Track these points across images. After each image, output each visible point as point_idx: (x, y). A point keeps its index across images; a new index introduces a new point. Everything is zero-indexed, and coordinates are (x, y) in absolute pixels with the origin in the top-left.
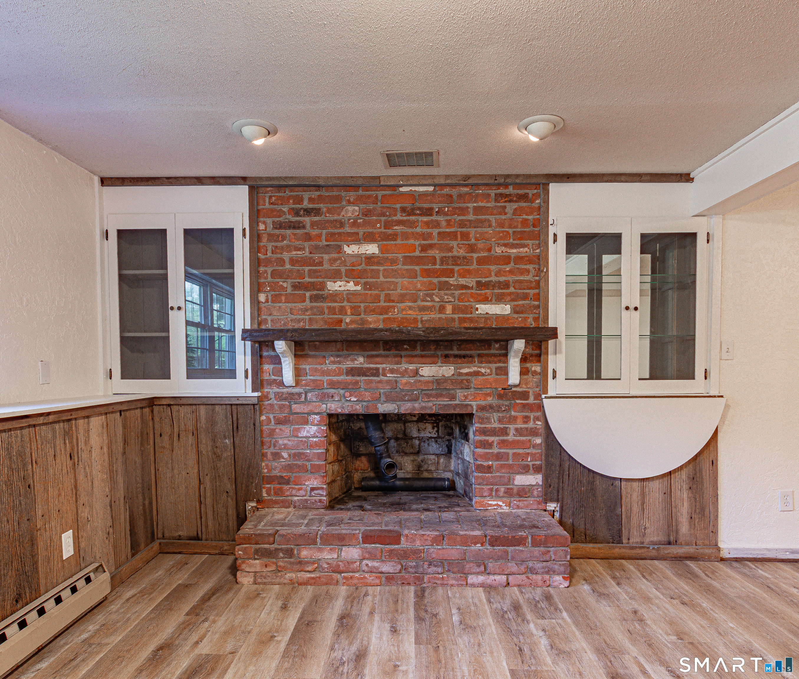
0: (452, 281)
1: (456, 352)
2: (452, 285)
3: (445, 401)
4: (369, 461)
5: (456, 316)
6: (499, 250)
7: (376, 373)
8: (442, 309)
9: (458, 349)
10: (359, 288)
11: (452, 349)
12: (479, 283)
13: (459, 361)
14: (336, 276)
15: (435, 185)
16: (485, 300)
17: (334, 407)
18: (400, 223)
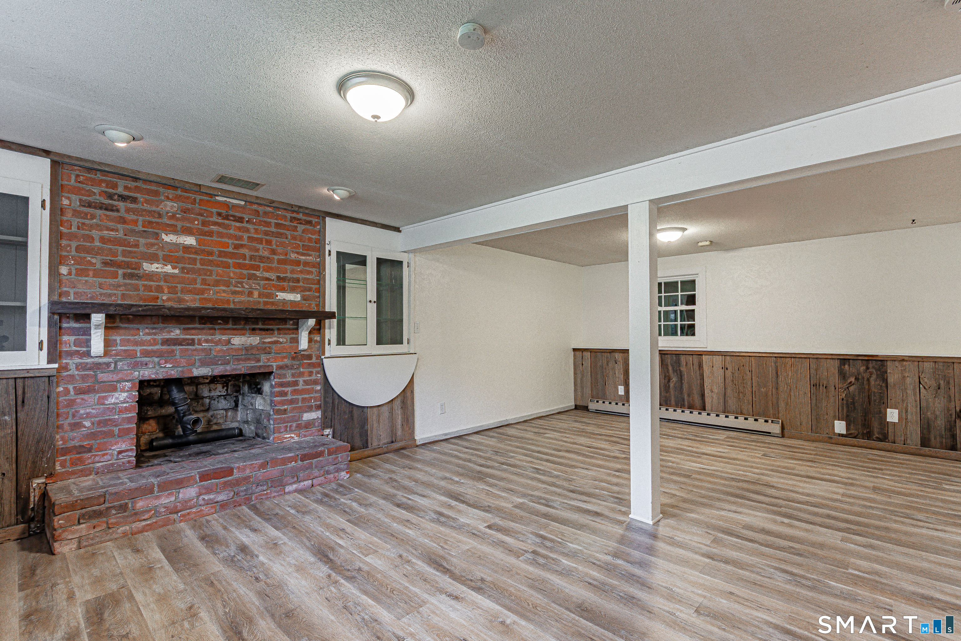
0: (258, 273)
1: (260, 326)
2: (258, 277)
3: (253, 364)
4: (158, 423)
5: (261, 300)
6: (293, 256)
7: (192, 342)
8: (250, 294)
9: (263, 324)
10: (176, 271)
11: (258, 324)
12: (279, 278)
13: (264, 333)
14: (153, 258)
15: (245, 202)
16: (283, 290)
17: (148, 373)
18: (215, 224)
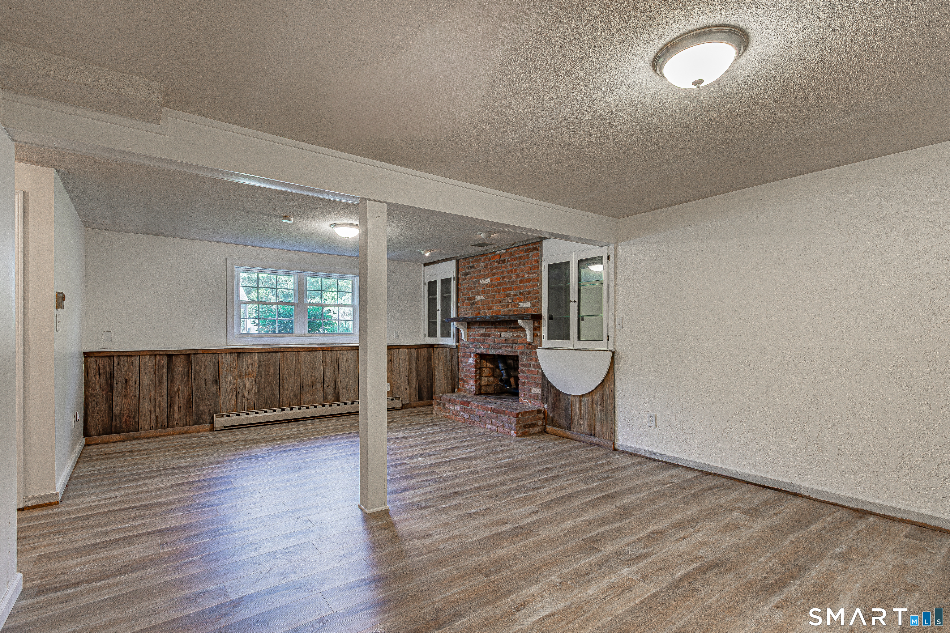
0: (511, 292)
1: (513, 326)
2: (511, 294)
3: (509, 349)
4: (514, 380)
5: (513, 309)
6: (526, 276)
7: (489, 336)
8: (508, 306)
9: (514, 325)
10: (484, 298)
11: (511, 325)
12: (520, 293)
13: (514, 330)
14: (478, 293)
15: (506, 249)
16: (522, 301)
17: (478, 350)
18: (496, 268)
